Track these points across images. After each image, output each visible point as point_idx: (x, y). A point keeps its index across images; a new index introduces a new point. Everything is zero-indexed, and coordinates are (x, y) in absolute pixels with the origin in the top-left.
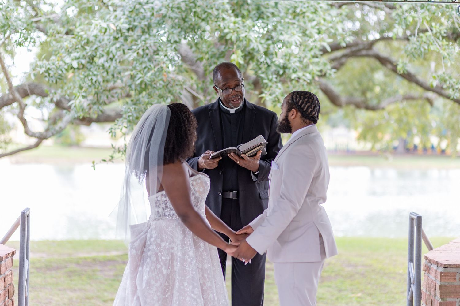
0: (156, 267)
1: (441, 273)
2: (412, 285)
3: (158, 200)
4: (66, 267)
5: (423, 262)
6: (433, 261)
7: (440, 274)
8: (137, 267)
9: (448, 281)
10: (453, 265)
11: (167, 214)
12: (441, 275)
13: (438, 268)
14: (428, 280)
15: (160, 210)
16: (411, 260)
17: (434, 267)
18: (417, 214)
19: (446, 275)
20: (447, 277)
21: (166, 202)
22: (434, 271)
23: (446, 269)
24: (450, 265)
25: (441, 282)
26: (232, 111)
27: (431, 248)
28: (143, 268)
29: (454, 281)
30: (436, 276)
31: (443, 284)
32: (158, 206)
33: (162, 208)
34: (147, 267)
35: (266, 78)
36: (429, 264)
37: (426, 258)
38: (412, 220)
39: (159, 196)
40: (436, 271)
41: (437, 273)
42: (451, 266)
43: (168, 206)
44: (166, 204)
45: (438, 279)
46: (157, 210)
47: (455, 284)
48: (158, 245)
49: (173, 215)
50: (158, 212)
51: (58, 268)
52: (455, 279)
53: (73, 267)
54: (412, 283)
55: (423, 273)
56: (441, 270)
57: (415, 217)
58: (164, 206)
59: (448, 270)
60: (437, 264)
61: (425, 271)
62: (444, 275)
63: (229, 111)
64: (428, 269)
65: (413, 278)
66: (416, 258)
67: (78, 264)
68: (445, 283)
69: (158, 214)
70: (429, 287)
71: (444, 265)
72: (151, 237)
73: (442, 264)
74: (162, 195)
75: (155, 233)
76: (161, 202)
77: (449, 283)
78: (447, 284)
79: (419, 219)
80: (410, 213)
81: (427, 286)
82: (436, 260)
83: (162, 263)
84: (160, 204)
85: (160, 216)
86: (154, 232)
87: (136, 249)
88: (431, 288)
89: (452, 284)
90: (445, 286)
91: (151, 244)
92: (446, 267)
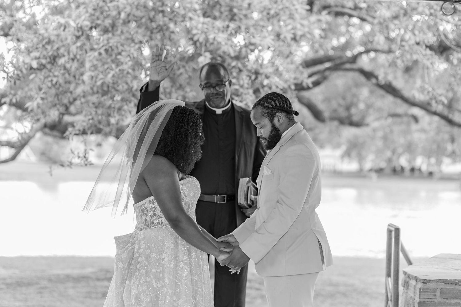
0: (146, 280)
1: (420, 289)
2: (389, 302)
3: (145, 208)
4: (37, 283)
5: (401, 277)
6: (412, 276)
7: (418, 290)
8: (123, 281)
9: (428, 298)
10: (433, 280)
11: (155, 222)
12: (420, 291)
13: (417, 284)
14: (407, 296)
15: (148, 218)
16: (389, 275)
17: (413, 282)
18: (396, 226)
19: (425, 291)
20: (426, 293)
21: (154, 209)
22: (413, 287)
23: (425, 284)
24: (430, 280)
25: (420, 298)
26: (219, 111)
27: (410, 263)
28: (130, 283)
29: (434, 297)
30: (415, 293)
31: (422, 300)
32: (146, 214)
33: (150, 217)
34: (135, 281)
35: (237, 83)
36: (408, 280)
37: (405, 273)
38: (390, 232)
39: (146, 203)
40: (415, 286)
41: (416, 288)
42: (431, 282)
43: (157, 213)
44: (154, 211)
45: (417, 295)
46: (144, 218)
47: (435, 300)
48: (148, 257)
49: (162, 223)
50: (146, 220)
51: (29, 284)
52: (435, 295)
53: (44, 283)
54: (389, 299)
55: (401, 288)
56: (420, 285)
57: (393, 229)
58: (152, 213)
59: (428, 285)
60: (416, 279)
61: (404, 287)
62: (423, 291)
63: (215, 111)
64: (406, 284)
65: (391, 294)
66: (394, 273)
67: (50, 280)
68: (424, 300)
69: (146, 222)
70: (407, 304)
71: (423, 280)
72: (140, 248)
73: (421, 279)
74: (150, 201)
75: (144, 244)
76: (149, 210)
77: (429, 300)
78: (426, 300)
79: (397, 230)
80: (389, 225)
81: (405, 303)
82: (415, 275)
83: (151, 276)
84: (148, 212)
85: (148, 225)
86: (142, 243)
87: (122, 261)
88: (410, 305)
89: (431, 300)
90: (424, 302)
91: (139, 256)
92: (425, 282)
